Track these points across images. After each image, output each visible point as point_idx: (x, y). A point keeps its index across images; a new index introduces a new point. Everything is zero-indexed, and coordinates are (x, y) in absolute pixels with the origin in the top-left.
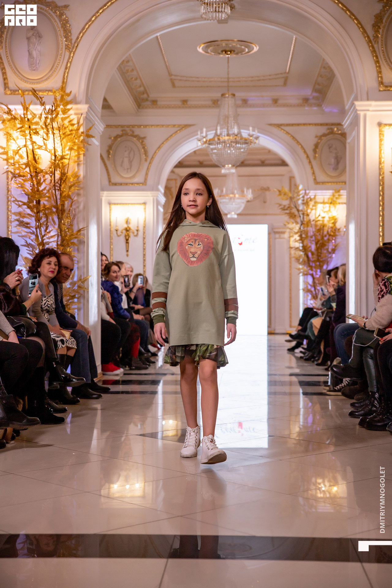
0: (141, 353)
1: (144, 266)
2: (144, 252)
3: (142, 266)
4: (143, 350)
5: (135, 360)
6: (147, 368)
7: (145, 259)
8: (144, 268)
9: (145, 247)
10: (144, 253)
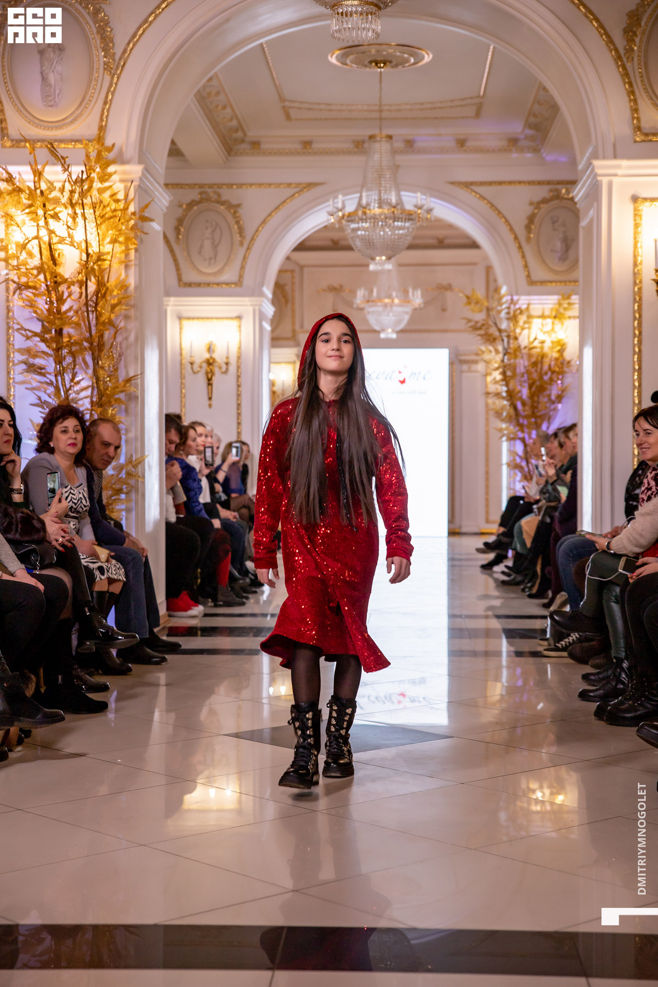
0: (232, 579)
1: (239, 424)
2: (238, 399)
3: (235, 424)
4: (237, 574)
5: (224, 590)
6: (243, 604)
7: (239, 411)
8: (238, 428)
9: (241, 392)
10: (239, 402)
